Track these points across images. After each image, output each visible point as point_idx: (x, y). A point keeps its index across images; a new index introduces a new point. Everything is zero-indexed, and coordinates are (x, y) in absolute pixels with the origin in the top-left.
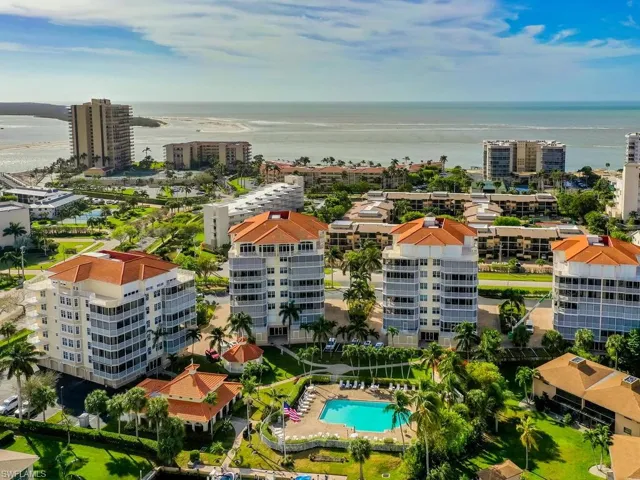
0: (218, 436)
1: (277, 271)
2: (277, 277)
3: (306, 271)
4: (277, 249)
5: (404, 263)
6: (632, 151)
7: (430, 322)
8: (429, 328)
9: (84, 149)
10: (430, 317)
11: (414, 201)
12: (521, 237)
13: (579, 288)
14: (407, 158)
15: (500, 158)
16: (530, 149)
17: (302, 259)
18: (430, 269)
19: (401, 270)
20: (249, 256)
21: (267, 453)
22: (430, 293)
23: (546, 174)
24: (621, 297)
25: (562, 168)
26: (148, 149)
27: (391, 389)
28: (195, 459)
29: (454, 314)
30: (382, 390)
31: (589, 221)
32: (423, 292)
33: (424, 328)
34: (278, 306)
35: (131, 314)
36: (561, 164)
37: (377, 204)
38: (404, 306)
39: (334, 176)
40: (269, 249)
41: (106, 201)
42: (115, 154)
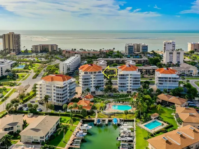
1: (93, 78)
2: (93, 80)
3: (100, 78)
4: (93, 73)
5: (124, 75)
6: (165, 46)
7: (129, 89)
8: (129, 90)
9: (7, 47)
10: (129, 88)
11: (111, 61)
12: (143, 69)
13: (163, 79)
14: (103, 49)
15: (131, 49)
16: (138, 46)
17: (99, 75)
18: (129, 76)
19: (123, 77)
20: (86, 75)
21: (104, 115)
22: (129, 82)
23: (143, 53)
24: (172, 81)
25: (147, 51)
26: (24, 47)
27: (125, 102)
28: (89, 117)
29: (135, 86)
30: (123, 103)
31: (158, 65)
32: (128, 82)
33: (128, 90)
34: (93, 86)
35: (65, 88)
36: (147, 50)
37: (103, 62)
38: (123, 85)
39: (85, 54)
40: (92, 73)
41: (22, 62)
42: (17, 48)
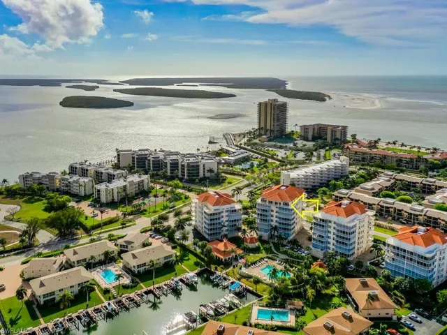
0: (227, 264)
1: (274, 212)
3: (285, 214)
5: (320, 220)
7: (331, 249)
9: (263, 125)
17: (283, 209)
18: (332, 225)
20: (264, 203)
21: (236, 274)
22: (332, 236)
28: (216, 269)
29: (340, 248)
32: (329, 235)
35: (215, 217)
37: (379, 182)
38: (320, 239)
42: (277, 128)
